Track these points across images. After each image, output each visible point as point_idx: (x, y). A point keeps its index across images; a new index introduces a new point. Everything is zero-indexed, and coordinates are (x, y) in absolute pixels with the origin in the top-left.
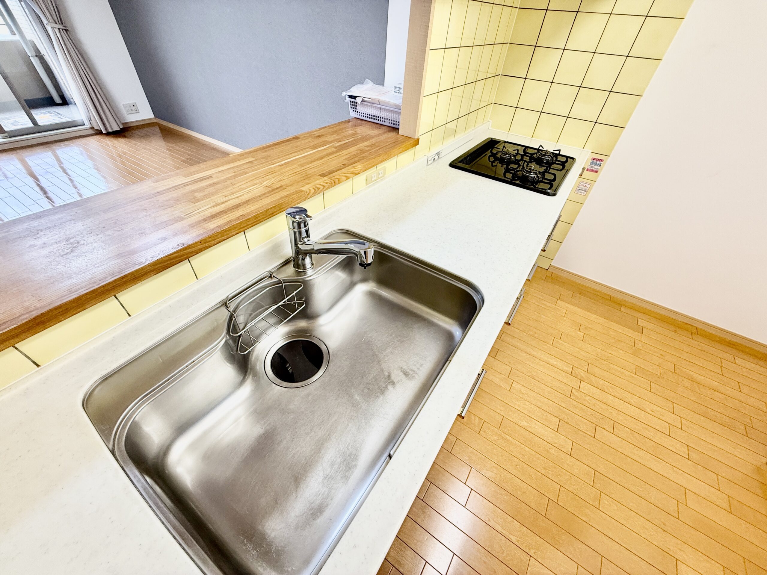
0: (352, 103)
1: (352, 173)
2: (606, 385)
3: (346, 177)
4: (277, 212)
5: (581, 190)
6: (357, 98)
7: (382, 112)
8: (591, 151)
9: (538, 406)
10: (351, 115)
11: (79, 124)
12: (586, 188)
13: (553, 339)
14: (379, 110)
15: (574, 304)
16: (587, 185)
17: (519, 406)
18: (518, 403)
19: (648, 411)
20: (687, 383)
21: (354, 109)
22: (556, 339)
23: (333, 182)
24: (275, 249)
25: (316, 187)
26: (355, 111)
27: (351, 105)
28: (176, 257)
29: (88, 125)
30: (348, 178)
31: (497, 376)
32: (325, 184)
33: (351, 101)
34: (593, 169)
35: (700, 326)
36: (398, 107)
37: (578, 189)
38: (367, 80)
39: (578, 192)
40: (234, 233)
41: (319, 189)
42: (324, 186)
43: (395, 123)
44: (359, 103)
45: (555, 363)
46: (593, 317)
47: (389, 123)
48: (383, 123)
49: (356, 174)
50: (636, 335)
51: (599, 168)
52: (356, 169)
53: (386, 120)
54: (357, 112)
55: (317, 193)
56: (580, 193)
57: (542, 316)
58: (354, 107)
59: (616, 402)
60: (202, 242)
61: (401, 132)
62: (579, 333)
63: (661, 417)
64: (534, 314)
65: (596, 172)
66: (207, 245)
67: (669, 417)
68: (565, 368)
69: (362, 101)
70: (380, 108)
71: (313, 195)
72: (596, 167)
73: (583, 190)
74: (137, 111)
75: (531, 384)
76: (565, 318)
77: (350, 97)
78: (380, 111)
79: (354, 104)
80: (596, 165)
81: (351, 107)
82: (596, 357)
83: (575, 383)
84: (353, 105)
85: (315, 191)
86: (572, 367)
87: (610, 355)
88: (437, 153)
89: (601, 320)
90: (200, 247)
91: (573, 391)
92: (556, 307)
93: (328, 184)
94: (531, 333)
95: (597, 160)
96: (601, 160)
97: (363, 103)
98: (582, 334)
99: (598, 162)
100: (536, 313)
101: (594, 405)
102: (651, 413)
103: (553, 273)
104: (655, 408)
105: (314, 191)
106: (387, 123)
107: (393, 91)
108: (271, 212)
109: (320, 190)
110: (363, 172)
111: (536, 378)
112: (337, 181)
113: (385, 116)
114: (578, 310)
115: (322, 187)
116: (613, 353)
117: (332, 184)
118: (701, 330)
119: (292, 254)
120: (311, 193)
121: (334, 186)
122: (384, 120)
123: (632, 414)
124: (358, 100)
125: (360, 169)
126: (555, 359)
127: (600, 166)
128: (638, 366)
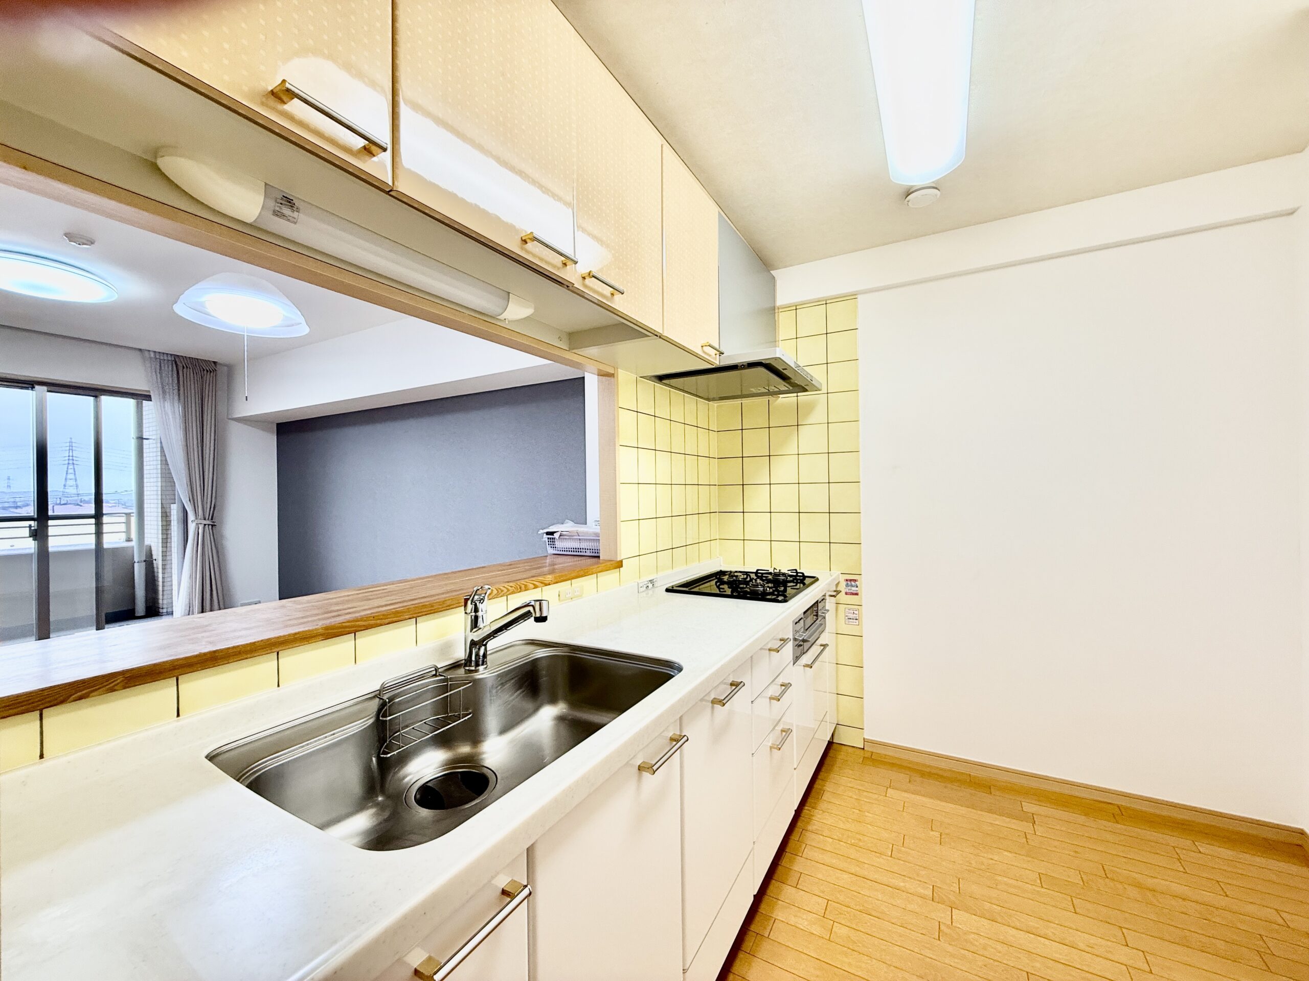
0: (549, 540)
1: (542, 583)
2: (995, 911)
3: (534, 584)
4: (454, 606)
5: (851, 619)
6: (555, 534)
7: (581, 544)
8: (840, 572)
9: (884, 961)
10: (549, 552)
12: (855, 615)
13: (891, 847)
14: (579, 541)
15: (915, 793)
16: (855, 612)
17: (850, 964)
18: (846, 960)
19: (1082, 946)
20: (1133, 892)
21: (552, 546)
22: (896, 847)
23: (519, 587)
24: (446, 648)
25: (500, 589)
26: (553, 547)
27: (548, 541)
28: (346, 627)
30: (536, 587)
31: (804, 917)
32: (509, 588)
33: (548, 538)
34: (852, 591)
35: (1123, 802)
36: (597, 535)
37: (847, 618)
38: (567, 520)
39: (849, 622)
40: (407, 617)
41: (502, 591)
42: (508, 590)
43: (594, 551)
44: (557, 538)
45: (902, 884)
46: (948, 807)
47: (590, 552)
48: (584, 554)
49: (546, 585)
50: (1026, 827)
51: (857, 589)
52: (546, 579)
53: (586, 550)
54: (556, 547)
55: (500, 595)
56: (852, 623)
57: (867, 814)
58: (552, 543)
59: (1023, 939)
60: (376, 618)
61: (601, 558)
62: (932, 833)
63: (1109, 956)
64: (853, 812)
65: (857, 594)
66: (378, 622)
67: (1122, 954)
68: (921, 890)
69: (560, 536)
70: (580, 539)
71: (496, 596)
72: (853, 589)
73: (853, 619)
75: (866, 923)
76: (905, 814)
77: (548, 533)
78: (580, 543)
79: (552, 540)
80: (852, 586)
81: (549, 544)
82: (968, 868)
83: (941, 914)
84: (551, 542)
85: (498, 592)
86: (932, 887)
87: (991, 861)
88: (650, 581)
89: (963, 810)
90: (372, 622)
91: (942, 927)
92: (887, 798)
93: (513, 588)
94: (853, 841)
95: (851, 580)
96: (855, 581)
97: (561, 537)
98: (937, 834)
99: (853, 583)
100: (858, 811)
101: (985, 948)
102: (1088, 949)
103: (872, 752)
104: (1093, 940)
105: (496, 592)
106: (588, 554)
107: (594, 524)
108: (448, 603)
109: (503, 593)
110: (554, 583)
111: (873, 913)
112: (523, 586)
113: (586, 546)
114: (926, 800)
115: (505, 590)
116: (996, 858)
117: (517, 589)
118: (1127, 808)
119: (464, 656)
120: (494, 594)
121: (519, 592)
122: (584, 550)
123: (1057, 956)
124: (556, 536)
125: (551, 579)
126: (900, 878)
127: (857, 587)
128: (1042, 874)
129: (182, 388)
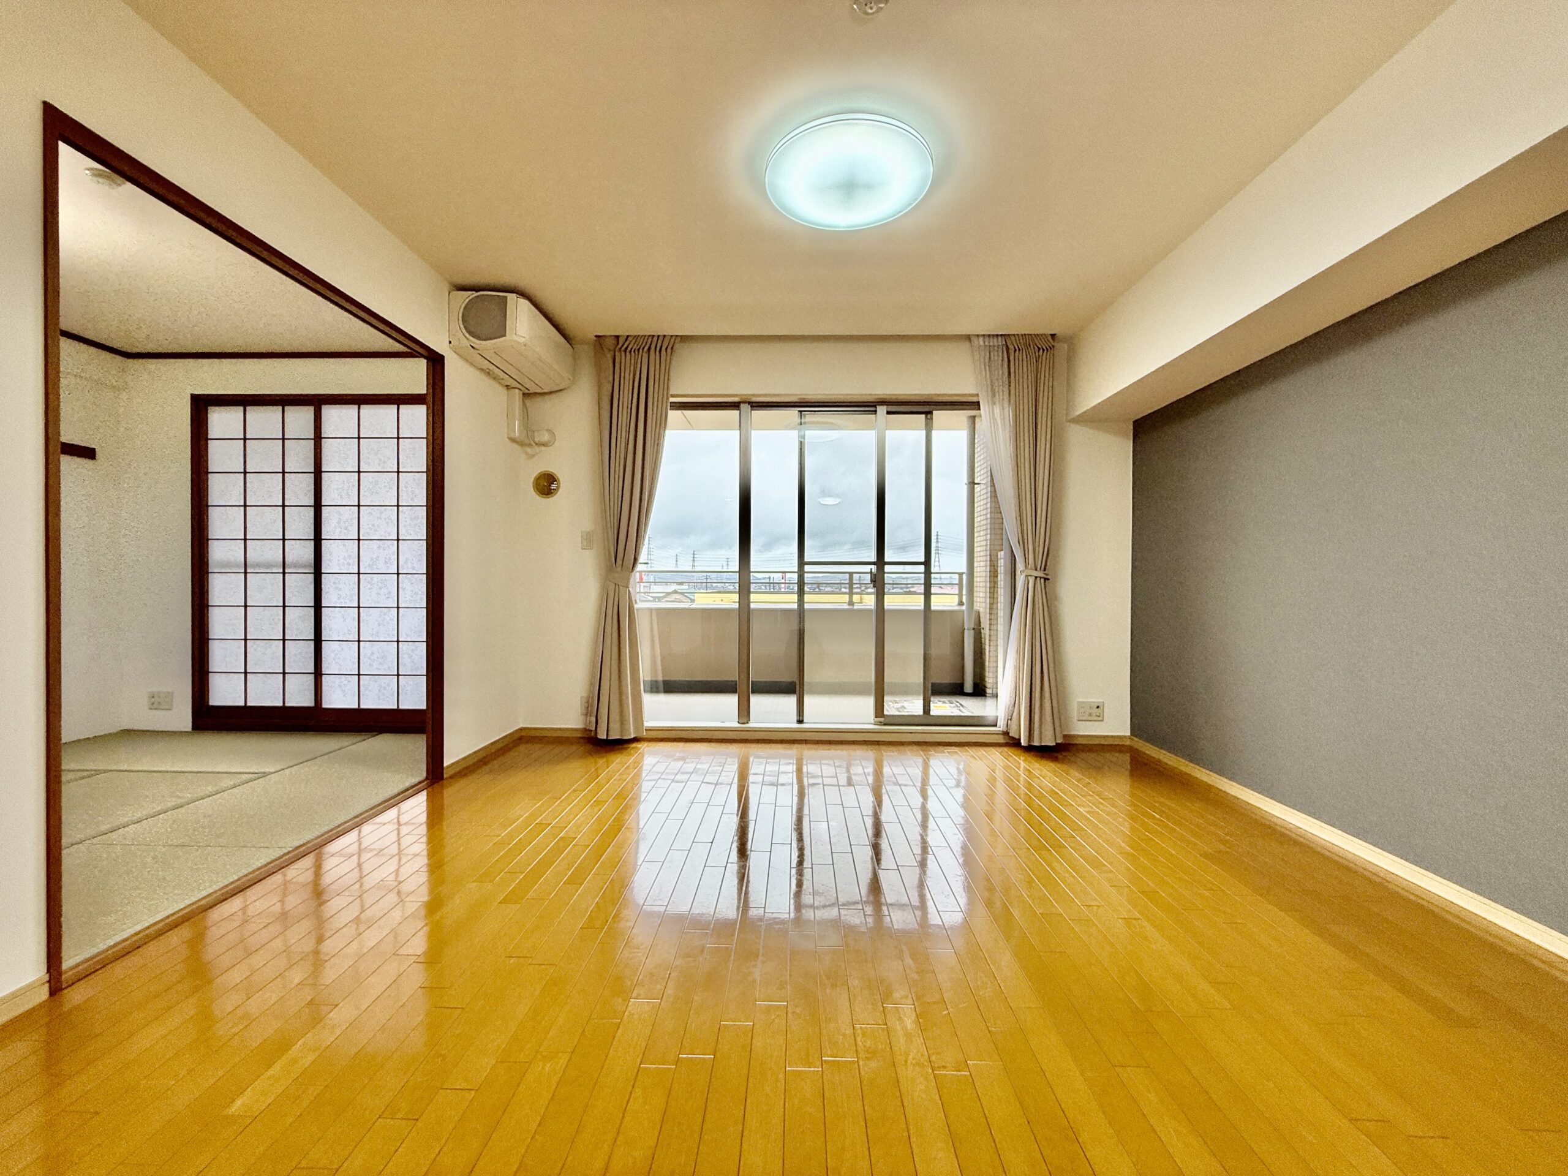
11: (987, 723)
29: (1001, 726)
74: (1100, 718)
129: (1013, 385)
